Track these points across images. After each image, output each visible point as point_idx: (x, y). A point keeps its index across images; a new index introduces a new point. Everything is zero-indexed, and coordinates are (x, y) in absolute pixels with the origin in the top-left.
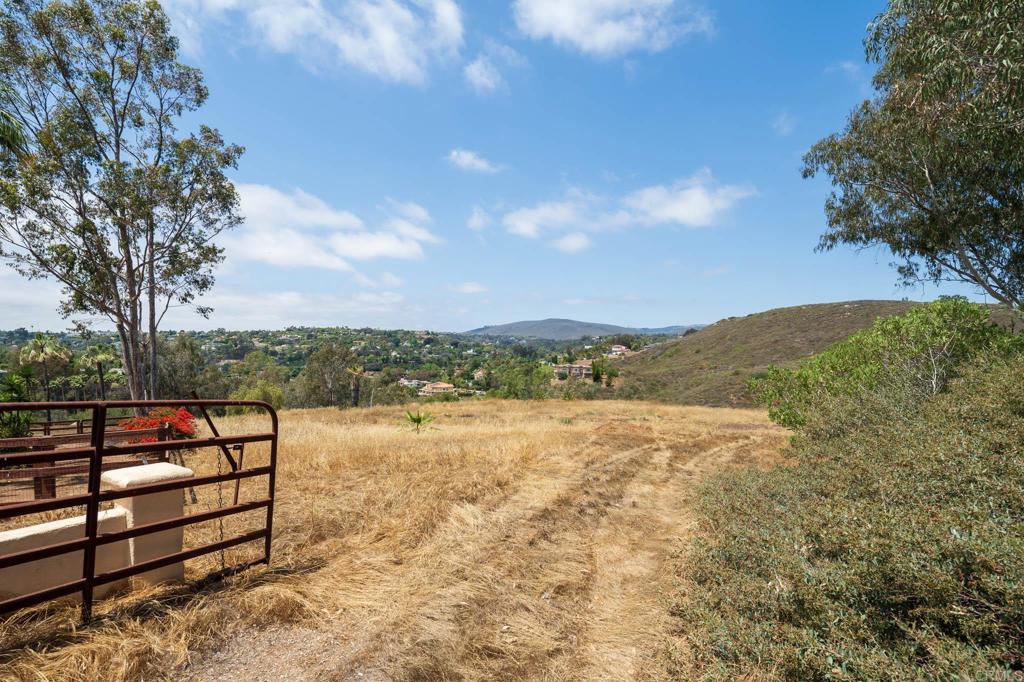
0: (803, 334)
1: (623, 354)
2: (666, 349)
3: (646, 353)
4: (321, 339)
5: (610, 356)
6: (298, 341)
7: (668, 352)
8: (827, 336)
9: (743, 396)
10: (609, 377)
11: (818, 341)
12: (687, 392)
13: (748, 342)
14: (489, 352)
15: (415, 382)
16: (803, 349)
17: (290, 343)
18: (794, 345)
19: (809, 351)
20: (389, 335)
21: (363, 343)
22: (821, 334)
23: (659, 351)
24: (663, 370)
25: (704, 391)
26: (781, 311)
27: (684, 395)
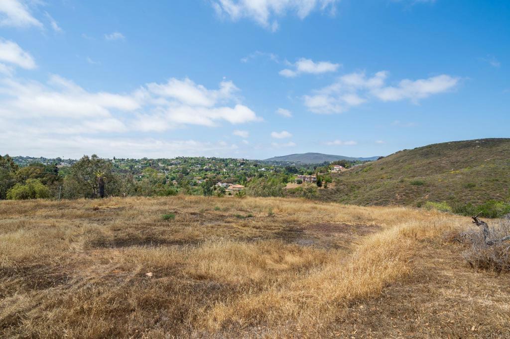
0: (447, 159)
1: (340, 170)
2: (365, 167)
3: (353, 170)
4: (190, 163)
5: (333, 171)
6: (179, 163)
7: (365, 169)
8: (463, 160)
9: (404, 195)
10: (326, 183)
11: (457, 163)
12: (370, 192)
13: (413, 163)
14: (273, 170)
15: (225, 184)
16: (447, 167)
17: (176, 165)
18: (441, 165)
19: (450, 169)
20: (223, 160)
21: (210, 165)
22: (459, 158)
23: (360, 169)
24: (360, 179)
25: (380, 192)
26: (435, 145)
27: (368, 194)
